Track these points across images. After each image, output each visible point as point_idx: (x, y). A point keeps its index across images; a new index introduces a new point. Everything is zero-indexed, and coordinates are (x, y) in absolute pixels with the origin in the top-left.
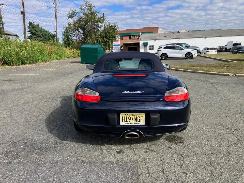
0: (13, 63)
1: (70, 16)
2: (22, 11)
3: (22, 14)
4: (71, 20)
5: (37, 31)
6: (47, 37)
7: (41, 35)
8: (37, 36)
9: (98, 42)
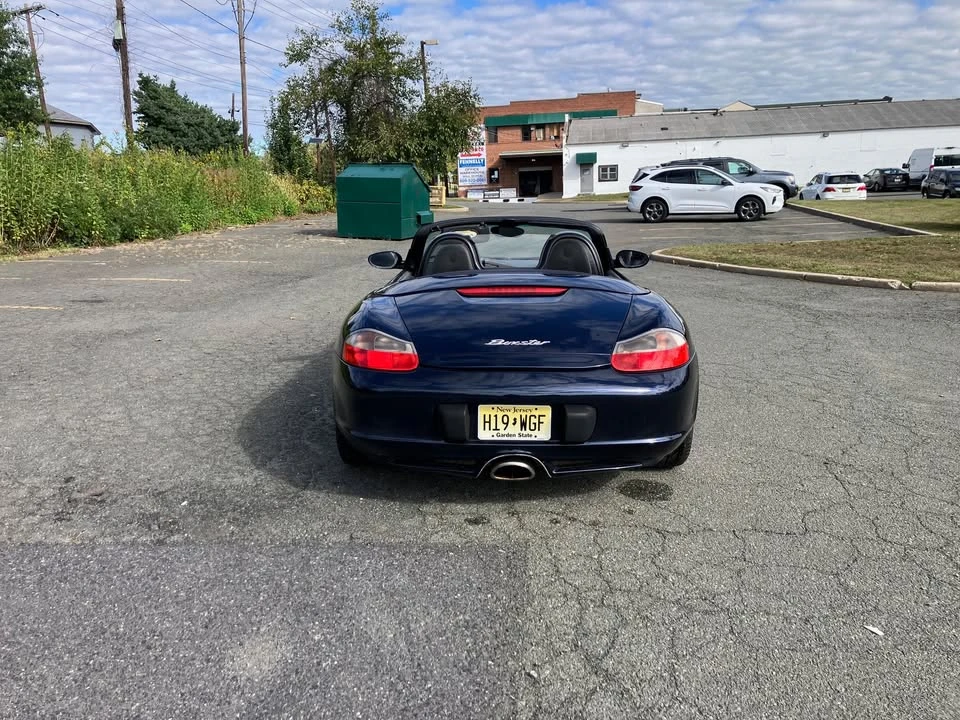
0: (90, 236)
1: (298, 56)
2: (119, 36)
3: (116, 49)
4: (299, 70)
5: (169, 110)
6: (204, 132)
7: (183, 127)
8: (168, 130)
9: (403, 153)
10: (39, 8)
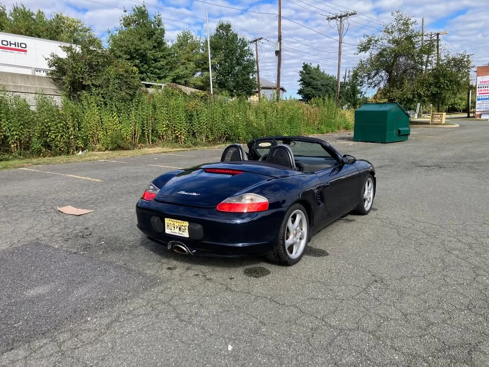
1: (364, 48)
2: (278, 49)
3: (276, 55)
4: (365, 56)
5: (314, 79)
6: (330, 88)
7: (320, 86)
8: (313, 88)
10: (261, 39)
